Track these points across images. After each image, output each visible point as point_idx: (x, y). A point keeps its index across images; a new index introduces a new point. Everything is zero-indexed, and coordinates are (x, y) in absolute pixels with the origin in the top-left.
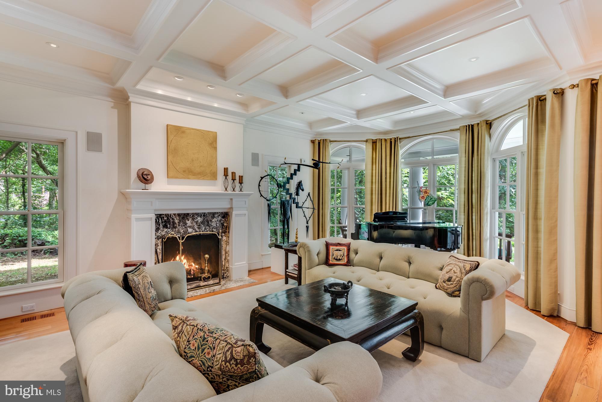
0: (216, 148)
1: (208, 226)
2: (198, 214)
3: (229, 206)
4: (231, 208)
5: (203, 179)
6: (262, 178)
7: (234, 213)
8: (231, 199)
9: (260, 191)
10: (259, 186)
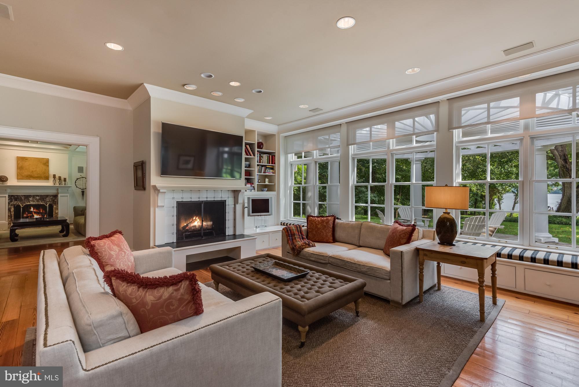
0: (48, 166)
1: (44, 201)
2: (37, 196)
3: (56, 192)
4: (58, 193)
5: (40, 180)
6: (77, 179)
7: (59, 195)
8: (58, 189)
9: (76, 185)
10: (75, 182)
